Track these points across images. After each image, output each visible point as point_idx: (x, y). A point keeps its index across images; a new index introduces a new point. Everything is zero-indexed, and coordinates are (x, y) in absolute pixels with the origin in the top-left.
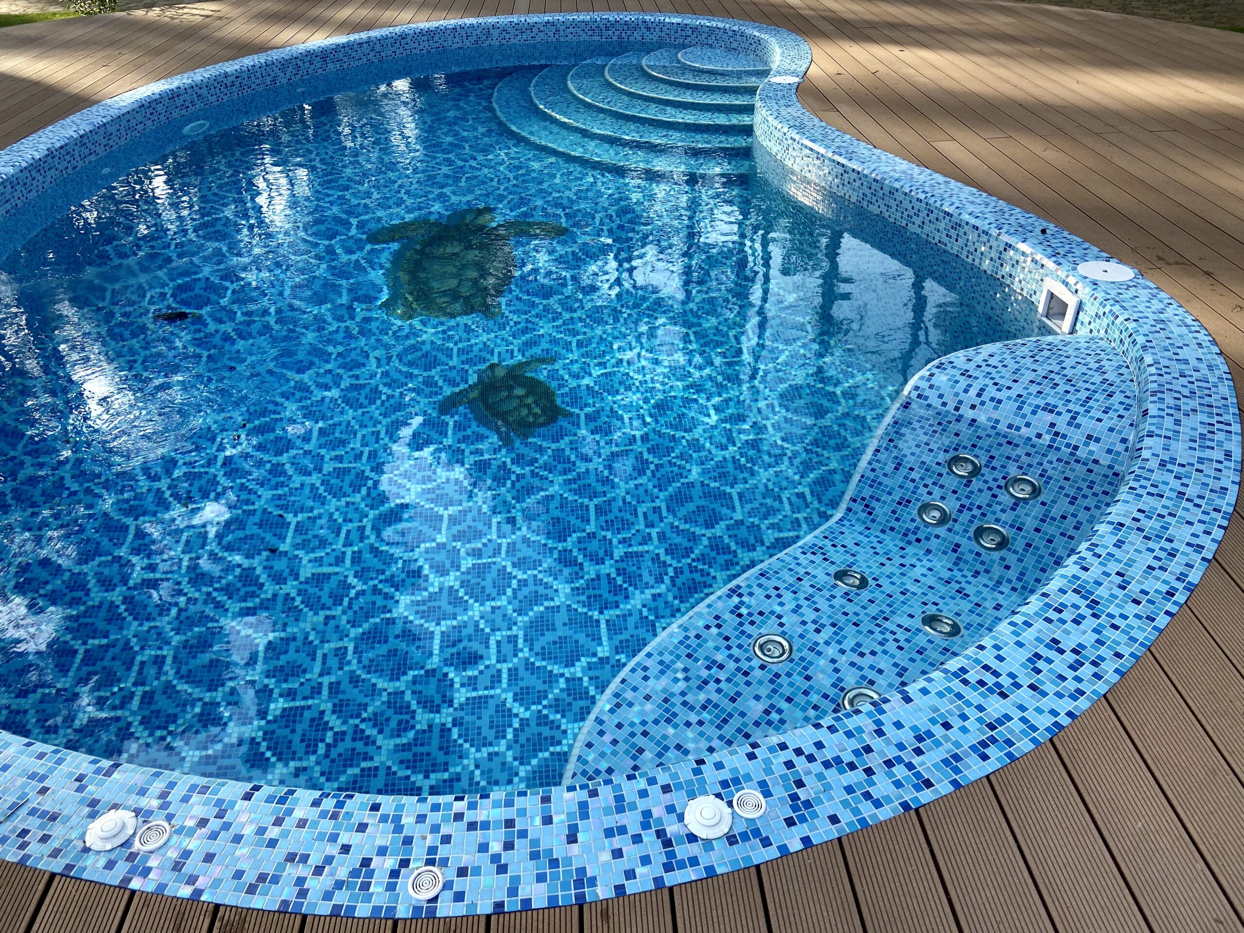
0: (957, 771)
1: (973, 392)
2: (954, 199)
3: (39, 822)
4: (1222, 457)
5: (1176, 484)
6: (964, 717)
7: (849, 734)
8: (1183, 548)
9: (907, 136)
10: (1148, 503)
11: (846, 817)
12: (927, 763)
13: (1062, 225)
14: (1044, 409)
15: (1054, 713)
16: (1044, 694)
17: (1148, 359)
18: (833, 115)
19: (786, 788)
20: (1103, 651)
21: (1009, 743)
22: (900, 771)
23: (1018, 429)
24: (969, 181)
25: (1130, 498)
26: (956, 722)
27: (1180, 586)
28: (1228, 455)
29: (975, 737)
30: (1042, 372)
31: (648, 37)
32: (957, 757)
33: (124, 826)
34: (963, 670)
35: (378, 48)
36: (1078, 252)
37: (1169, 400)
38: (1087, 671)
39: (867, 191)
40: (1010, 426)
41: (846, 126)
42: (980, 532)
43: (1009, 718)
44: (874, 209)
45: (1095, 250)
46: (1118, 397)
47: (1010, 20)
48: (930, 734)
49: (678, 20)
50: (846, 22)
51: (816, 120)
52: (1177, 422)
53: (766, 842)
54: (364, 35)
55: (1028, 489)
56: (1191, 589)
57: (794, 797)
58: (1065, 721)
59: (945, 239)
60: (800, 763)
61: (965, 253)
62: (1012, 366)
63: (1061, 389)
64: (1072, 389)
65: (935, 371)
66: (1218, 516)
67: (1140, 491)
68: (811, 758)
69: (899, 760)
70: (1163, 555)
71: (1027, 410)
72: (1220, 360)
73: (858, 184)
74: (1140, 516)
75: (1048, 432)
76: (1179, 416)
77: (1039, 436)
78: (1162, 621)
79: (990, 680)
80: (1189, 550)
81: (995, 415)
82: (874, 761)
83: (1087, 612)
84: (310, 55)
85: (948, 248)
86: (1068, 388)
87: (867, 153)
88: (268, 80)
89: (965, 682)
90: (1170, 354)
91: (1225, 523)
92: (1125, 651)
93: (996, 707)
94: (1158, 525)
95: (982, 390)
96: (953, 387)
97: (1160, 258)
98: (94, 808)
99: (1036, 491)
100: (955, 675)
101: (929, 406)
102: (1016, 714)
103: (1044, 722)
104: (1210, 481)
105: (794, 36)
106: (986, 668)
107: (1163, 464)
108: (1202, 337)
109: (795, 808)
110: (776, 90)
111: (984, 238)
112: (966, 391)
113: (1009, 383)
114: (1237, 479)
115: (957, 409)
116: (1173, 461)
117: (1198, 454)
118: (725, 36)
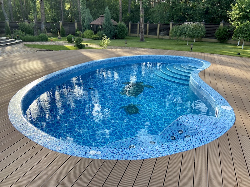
0: (128, 158)
9: (213, 82)
13: (227, 100)
14: (196, 125)
15: (148, 157)
20: (163, 153)
24: (217, 90)
27: (185, 149)
30: (200, 120)
36: (225, 104)
38: (158, 154)
41: (203, 78)
43: (141, 155)
45: (228, 104)
48: (128, 154)
49: (190, 58)
63: (201, 123)
69: (121, 155)
71: (194, 125)
72: (232, 124)
75: (196, 129)
77: (194, 130)
80: (192, 146)
82: (118, 154)
86: (203, 123)
88: (119, 61)
97: (240, 108)
104: (208, 139)
108: (233, 121)
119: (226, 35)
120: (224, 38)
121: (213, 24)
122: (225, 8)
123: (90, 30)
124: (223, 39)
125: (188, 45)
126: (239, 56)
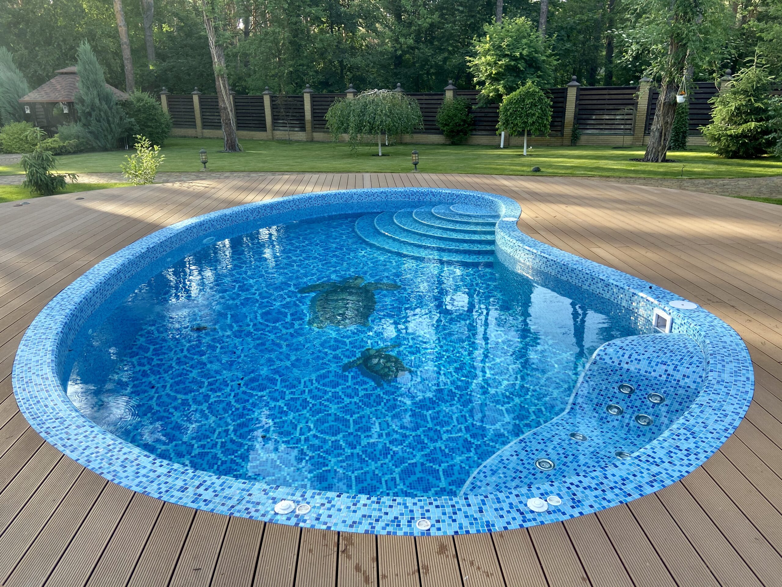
0: (641, 491)
1: (626, 356)
2: (604, 273)
3: (252, 505)
4: (745, 380)
5: (726, 390)
6: (642, 473)
7: (593, 478)
8: (730, 413)
9: (577, 246)
10: (712, 396)
11: (596, 506)
12: (629, 488)
13: (659, 285)
14: (661, 363)
15: (680, 471)
16: (675, 465)
17: (708, 341)
18: (537, 236)
19: (569, 496)
20: (698, 450)
21: (662, 481)
22: (617, 491)
23: (650, 373)
24: (610, 266)
25: (705, 395)
26: (639, 475)
27: (730, 427)
28: (748, 379)
29: (648, 479)
30: (658, 347)
31: (433, 199)
32: (640, 486)
33: (290, 506)
34: (639, 456)
35: (297, 203)
36: (669, 297)
37: (719, 357)
38: (692, 457)
39: (560, 270)
40: (646, 372)
41: (545, 240)
42: (638, 418)
43: (661, 473)
44: (564, 278)
45: (677, 296)
46: (695, 358)
47: (620, 193)
48: (628, 478)
49: (450, 191)
50: (536, 194)
51: (529, 238)
52: (724, 366)
53: (564, 514)
54: (291, 198)
55: (659, 399)
56: (735, 428)
57: (573, 499)
58: (686, 474)
59: (602, 292)
60: (573, 488)
61: (613, 298)
62: (643, 344)
63: (668, 354)
64: (673, 355)
65: (606, 347)
66: (745, 402)
67: (709, 392)
68: (577, 486)
69: (616, 487)
70: (722, 416)
72: (741, 342)
73: (555, 267)
74: (710, 401)
75: (665, 374)
76: (723, 363)
77: (660, 376)
78: (723, 439)
79: (651, 460)
80: (733, 414)
81: (638, 367)
82: (606, 488)
83: (691, 436)
84: (265, 206)
85: (604, 296)
86: (671, 354)
87: (558, 252)
88: (245, 217)
89: (640, 460)
90: (718, 339)
91: (749, 404)
92: (709, 450)
93: (654, 469)
94: (718, 405)
95: (631, 355)
96: (616, 354)
97: (709, 300)
98: (275, 500)
99: (662, 400)
100: (635, 458)
101: (606, 363)
102: (664, 472)
103: (676, 474)
104: (741, 389)
105: (510, 200)
106: (649, 456)
107: (718, 382)
108: (732, 332)
109: (574, 503)
110: (506, 224)
111: (622, 291)
112: (623, 356)
113: (643, 352)
114: (753, 388)
115: (619, 364)
116: (723, 381)
117: (734, 378)
118: (474, 199)
119: (464, 121)
120: (461, 131)
121: (426, 95)
122: (450, 48)
123: (24, 122)
124: (458, 132)
125: (380, 154)
126: (538, 174)
